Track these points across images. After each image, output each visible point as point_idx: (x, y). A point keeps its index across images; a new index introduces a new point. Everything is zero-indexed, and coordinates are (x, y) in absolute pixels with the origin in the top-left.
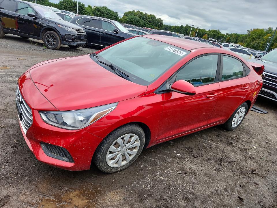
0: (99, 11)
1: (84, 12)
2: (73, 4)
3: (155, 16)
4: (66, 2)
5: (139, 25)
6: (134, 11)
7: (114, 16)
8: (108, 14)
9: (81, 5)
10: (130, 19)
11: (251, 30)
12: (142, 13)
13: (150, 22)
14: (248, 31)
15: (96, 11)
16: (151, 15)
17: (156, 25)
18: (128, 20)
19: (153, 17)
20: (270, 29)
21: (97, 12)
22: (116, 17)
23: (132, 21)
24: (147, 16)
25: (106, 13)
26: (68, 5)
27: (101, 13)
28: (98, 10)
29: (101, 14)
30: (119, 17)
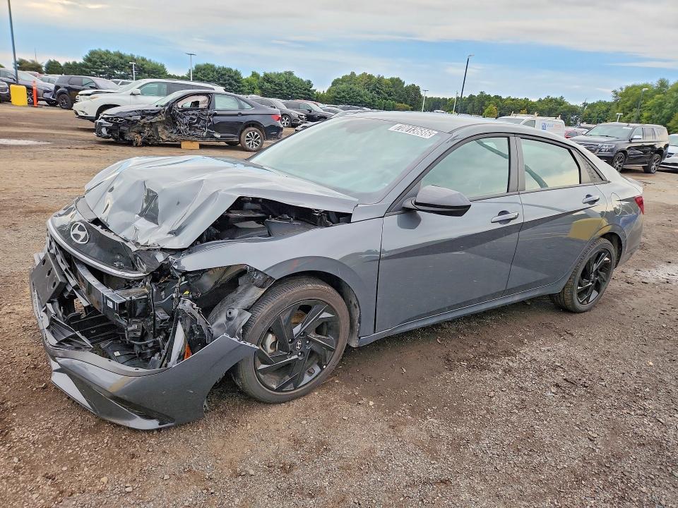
0: (270, 82)
1: (239, 87)
2: (215, 73)
3: (400, 81)
4: (203, 72)
5: (359, 103)
6: (353, 74)
7: (305, 90)
8: (290, 87)
9: (232, 74)
10: (338, 93)
11: (621, 89)
12: (370, 77)
13: (390, 95)
14: (615, 92)
15: (265, 83)
16: (392, 80)
17: (405, 99)
18: (335, 94)
19: (396, 82)
20: (663, 84)
21: (267, 85)
22: (309, 91)
23: (344, 97)
24: (383, 82)
25: (286, 86)
26: (206, 76)
27: (276, 85)
28: (268, 82)
29: (275, 89)
30: (315, 90)
